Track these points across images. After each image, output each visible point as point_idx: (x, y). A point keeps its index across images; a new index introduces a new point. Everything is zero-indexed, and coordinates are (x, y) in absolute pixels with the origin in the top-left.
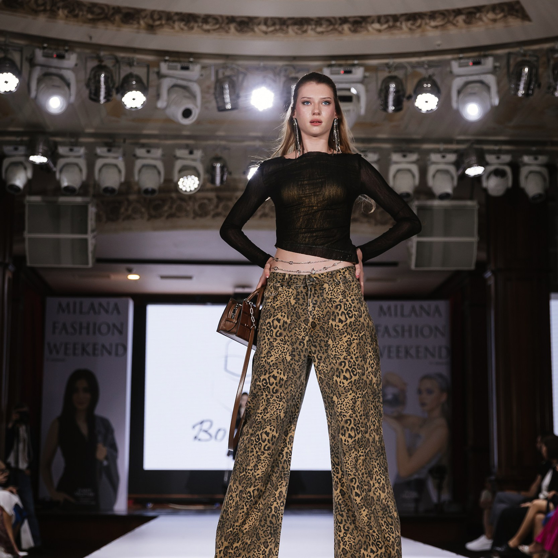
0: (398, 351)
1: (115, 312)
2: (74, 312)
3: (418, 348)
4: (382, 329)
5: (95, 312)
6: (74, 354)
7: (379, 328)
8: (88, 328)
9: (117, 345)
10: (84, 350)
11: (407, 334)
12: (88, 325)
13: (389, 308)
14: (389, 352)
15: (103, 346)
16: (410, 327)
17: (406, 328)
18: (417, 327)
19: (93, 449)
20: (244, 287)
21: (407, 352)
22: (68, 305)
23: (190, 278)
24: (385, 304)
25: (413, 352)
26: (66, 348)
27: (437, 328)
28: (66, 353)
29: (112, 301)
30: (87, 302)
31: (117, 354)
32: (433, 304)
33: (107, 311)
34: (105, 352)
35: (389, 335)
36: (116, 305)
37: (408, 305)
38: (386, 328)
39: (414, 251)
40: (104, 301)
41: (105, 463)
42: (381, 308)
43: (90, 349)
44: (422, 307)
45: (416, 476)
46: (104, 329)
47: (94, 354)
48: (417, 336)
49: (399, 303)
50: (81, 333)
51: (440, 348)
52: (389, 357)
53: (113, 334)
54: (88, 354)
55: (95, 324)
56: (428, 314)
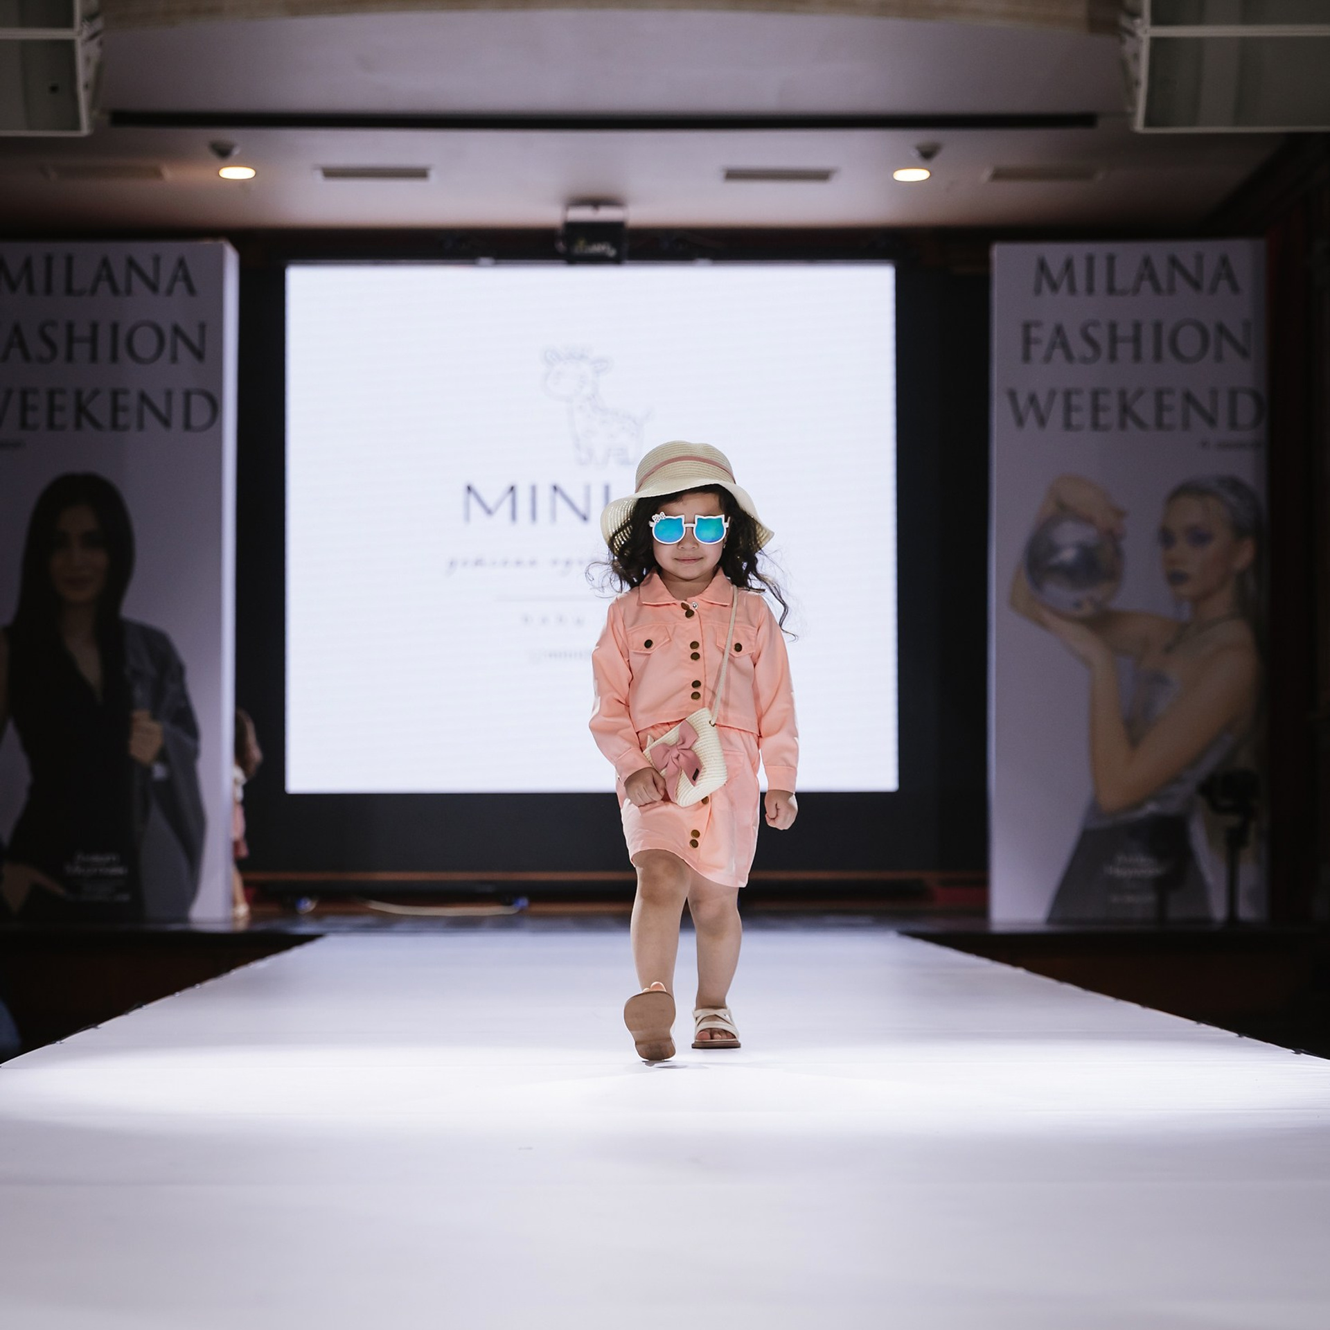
0: (1096, 408)
1: (180, 286)
2: (48, 290)
3: (1160, 394)
4: (1044, 334)
5: (115, 291)
6: (51, 425)
7: (1034, 332)
8: (93, 340)
9: (188, 395)
10: (81, 409)
11: (1125, 350)
12: (94, 327)
13: (1069, 265)
14: (1068, 409)
15: (143, 397)
16: (1137, 326)
17: (1125, 330)
18: (1158, 327)
19: (122, 728)
20: (596, 203)
21: (1125, 409)
22: (28, 265)
23: (420, 174)
24: (1055, 253)
25: (1145, 408)
26: (24, 408)
27: (1221, 329)
28: (24, 425)
29: (171, 251)
30: (88, 254)
31: (187, 426)
32: (1211, 250)
33: (154, 288)
34: (149, 416)
35: (1069, 357)
36: (181, 263)
37: (1129, 254)
38: (1059, 330)
39: (1142, 71)
40: (142, 251)
41: (159, 772)
42: (1042, 266)
43: (100, 409)
44: (1174, 262)
45: (1151, 808)
46: (145, 342)
47: (115, 425)
48: (1158, 357)
49: (1100, 250)
50: (70, 357)
51: (1233, 394)
52: (1068, 425)
53: (174, 359)
54: (96, 424)
55: (115, 327)
56: (1197, 285)
